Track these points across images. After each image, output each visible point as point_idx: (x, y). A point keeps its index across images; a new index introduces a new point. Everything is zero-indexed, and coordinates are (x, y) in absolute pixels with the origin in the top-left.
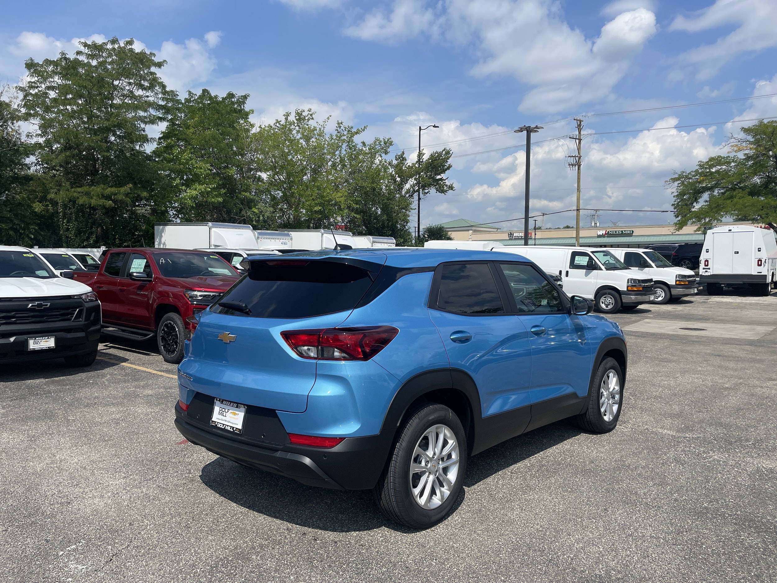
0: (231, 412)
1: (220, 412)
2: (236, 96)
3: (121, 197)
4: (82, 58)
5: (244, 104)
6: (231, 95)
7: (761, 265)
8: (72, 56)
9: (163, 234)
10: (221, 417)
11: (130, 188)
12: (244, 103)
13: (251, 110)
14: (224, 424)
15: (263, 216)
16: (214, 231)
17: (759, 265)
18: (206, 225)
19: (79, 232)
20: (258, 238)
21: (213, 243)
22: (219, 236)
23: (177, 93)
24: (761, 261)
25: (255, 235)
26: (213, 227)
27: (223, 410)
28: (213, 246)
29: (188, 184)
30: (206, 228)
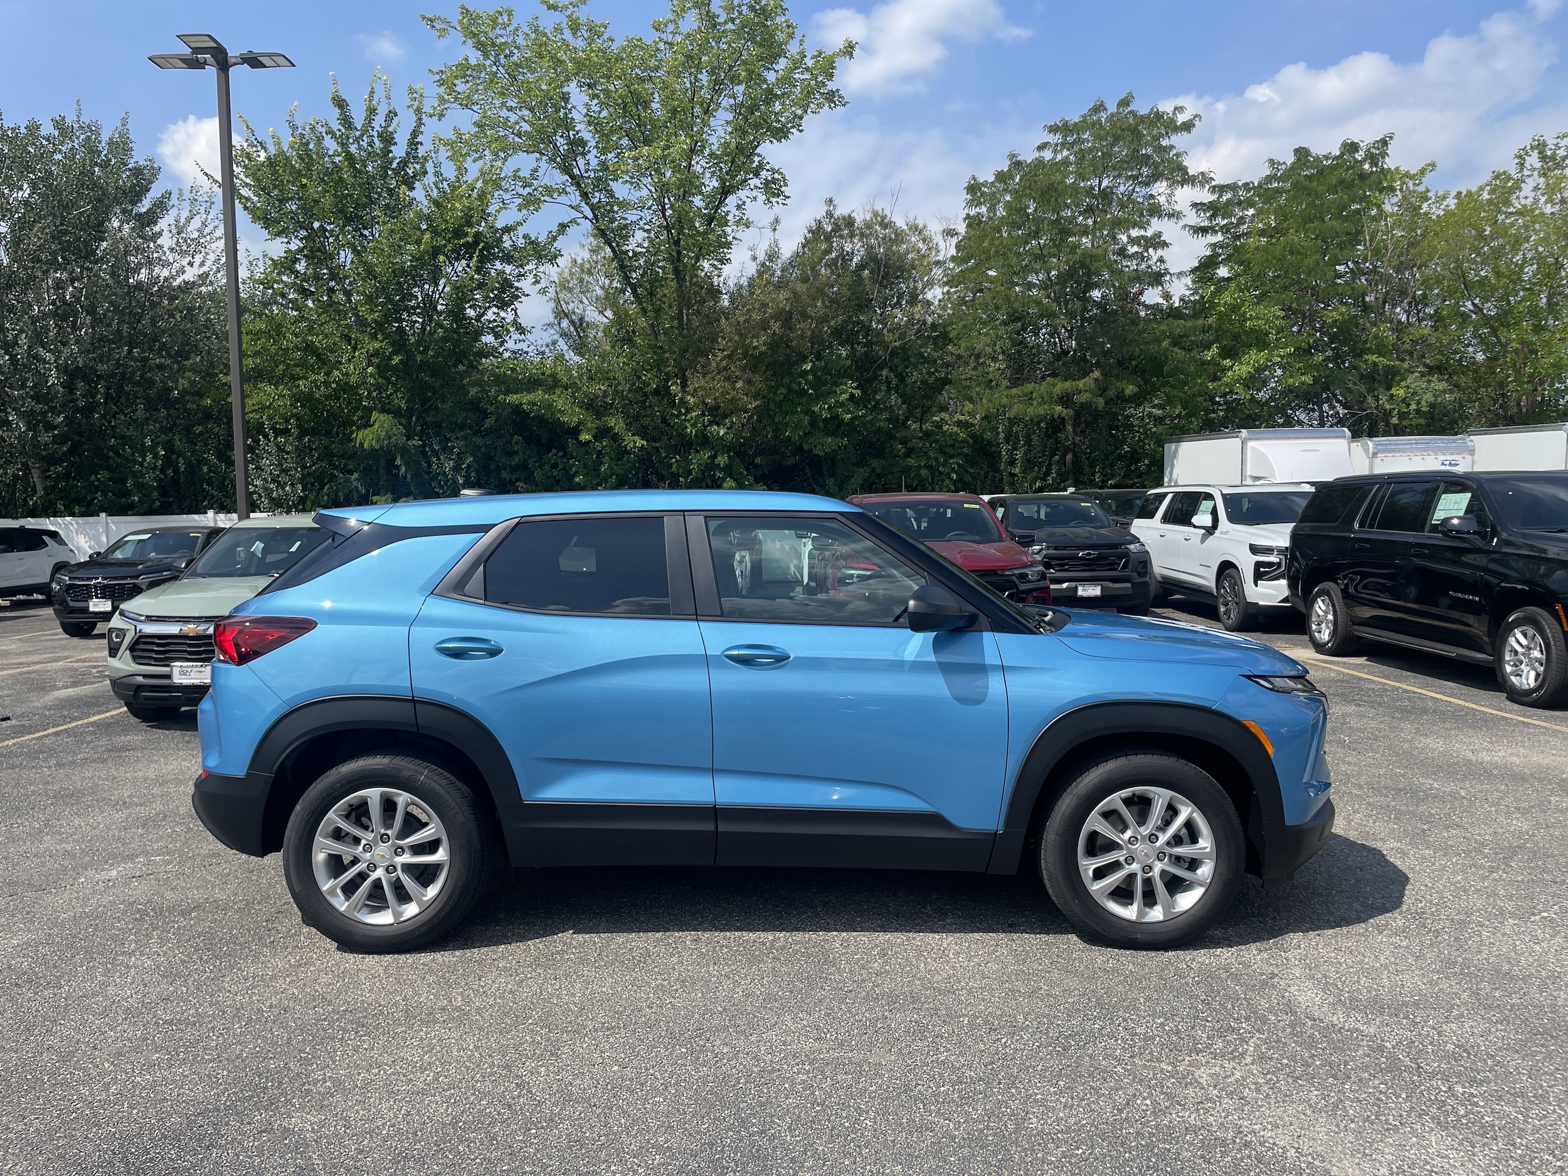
2: (1362, 145)
3: (1084, 398)
4: (1048, 155)
5: (1383, 158)
6: (1352, 147)
8: (1029, 156)
9: (1175, 462)
11: (1096, 380)
12: (1384, 154)
13: (1429, 165)
15: (1418, 403)
16: (1252, 448)
18: (1237, 437)
19: (1029, 464)
20: (1375, 454)
21: (1250, 471)
22: (1261, 457)
23: (1212, 175)
25: (1366, 451)
26: (1251, 439)
28: (1248, 478)
29: (1231, 353)
30: (1237, 442)
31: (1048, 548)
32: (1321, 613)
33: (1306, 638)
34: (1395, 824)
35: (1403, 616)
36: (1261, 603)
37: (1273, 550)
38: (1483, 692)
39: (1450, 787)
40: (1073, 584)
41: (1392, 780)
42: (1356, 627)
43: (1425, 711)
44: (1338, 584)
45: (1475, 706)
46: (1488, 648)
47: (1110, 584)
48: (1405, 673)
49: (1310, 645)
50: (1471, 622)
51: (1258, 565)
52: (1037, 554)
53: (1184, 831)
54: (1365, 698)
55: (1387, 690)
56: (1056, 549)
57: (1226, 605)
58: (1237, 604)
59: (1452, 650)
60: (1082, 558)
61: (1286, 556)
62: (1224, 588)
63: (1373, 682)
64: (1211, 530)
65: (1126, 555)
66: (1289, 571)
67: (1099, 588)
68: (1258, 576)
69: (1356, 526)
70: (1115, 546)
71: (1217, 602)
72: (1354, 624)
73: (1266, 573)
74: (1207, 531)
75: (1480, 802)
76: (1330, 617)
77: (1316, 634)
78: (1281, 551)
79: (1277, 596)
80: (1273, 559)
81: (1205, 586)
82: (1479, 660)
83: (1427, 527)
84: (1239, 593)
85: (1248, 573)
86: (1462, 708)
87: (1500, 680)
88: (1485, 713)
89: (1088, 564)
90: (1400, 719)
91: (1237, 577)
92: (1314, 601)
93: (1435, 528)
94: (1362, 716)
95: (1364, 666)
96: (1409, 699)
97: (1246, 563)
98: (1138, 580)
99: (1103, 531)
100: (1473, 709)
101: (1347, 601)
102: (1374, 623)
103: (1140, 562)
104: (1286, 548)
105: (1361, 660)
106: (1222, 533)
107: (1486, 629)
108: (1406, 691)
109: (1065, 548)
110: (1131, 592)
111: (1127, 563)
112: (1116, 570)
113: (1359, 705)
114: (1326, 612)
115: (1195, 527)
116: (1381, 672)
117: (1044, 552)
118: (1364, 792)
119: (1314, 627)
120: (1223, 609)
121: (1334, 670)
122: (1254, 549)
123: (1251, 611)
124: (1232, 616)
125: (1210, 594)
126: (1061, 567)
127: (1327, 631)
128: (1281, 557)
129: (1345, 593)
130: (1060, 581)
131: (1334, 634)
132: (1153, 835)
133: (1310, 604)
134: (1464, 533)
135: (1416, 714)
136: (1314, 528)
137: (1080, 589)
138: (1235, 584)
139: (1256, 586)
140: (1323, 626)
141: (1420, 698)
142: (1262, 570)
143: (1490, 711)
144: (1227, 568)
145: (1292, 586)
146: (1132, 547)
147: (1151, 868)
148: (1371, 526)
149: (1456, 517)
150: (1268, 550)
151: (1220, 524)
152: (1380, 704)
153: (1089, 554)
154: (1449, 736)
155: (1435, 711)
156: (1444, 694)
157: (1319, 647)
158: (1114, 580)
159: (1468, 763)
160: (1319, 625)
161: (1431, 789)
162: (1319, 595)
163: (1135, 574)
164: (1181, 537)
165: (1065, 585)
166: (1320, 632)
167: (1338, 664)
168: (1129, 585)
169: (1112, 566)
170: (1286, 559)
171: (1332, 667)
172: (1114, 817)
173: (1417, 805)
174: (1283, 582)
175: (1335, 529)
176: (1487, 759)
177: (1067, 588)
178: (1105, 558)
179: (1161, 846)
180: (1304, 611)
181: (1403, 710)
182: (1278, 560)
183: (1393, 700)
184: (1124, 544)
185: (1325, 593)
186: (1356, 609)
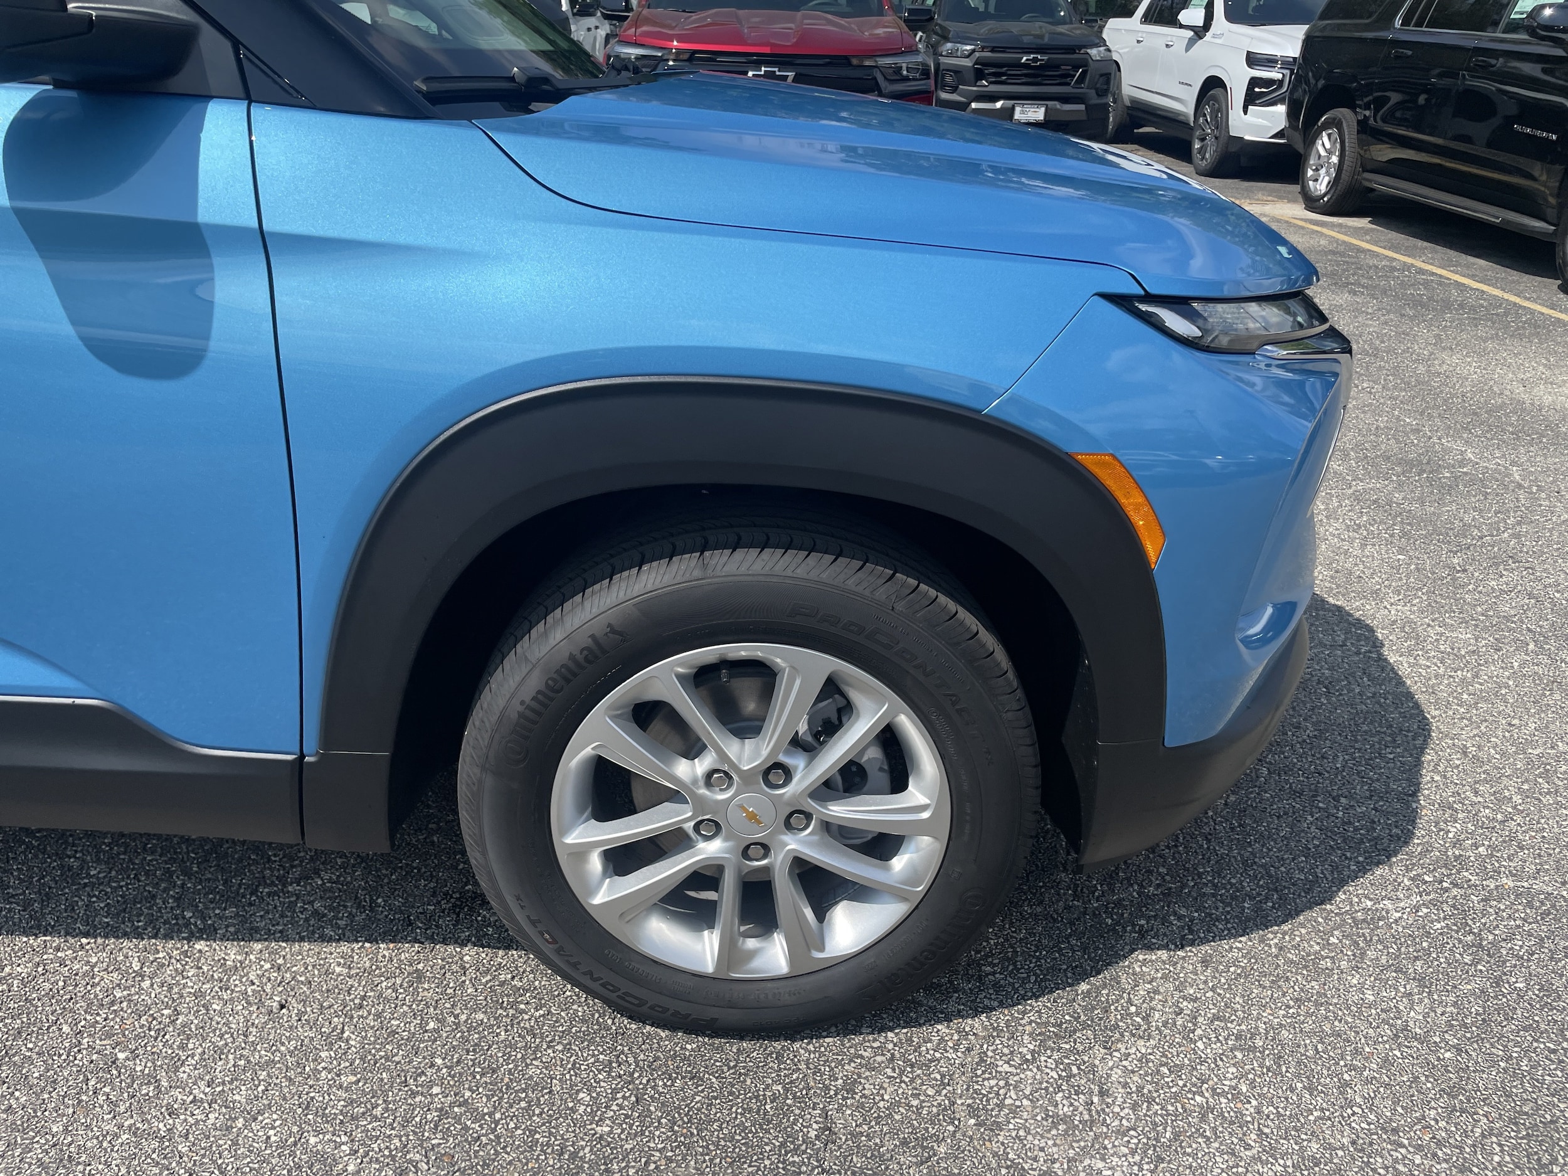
31: (983, 49)
32: (1323, 153)
33: (1297, 188)
34: (1401, 550)
35: (1436, 160)
36: (1247, 137)
37: (1276, 62)
38: (1526, 278)
39: (1494, 461)
40: (1010, 103)
41: (1398, 442)
42: (1367, 175)
43: (1447, 305)
44: (1356, 113)
45: (1517, 300)
46: (1551, 213)
47: (1057, 105)
48: (1420, 243)
49: (1301, 199)
50: (1536, 173)
51: (1254, 82)
52: (968, 57)
53: (874, 754)
54: (1364, 281)
55: (1393, 269)
56: (993, 50)
57: (1203, 140)
58: (1216, 138)
59: (1497, 214)
60: (1026, 66)
61: (1292, 71)
62: (1205, 115)
63: (1376, 255)
64: (1200, 32)
65: (1084, 63)
66: (1292, 93)
67: (1043, 110)
68: (1251, 99)
69: (1398, 23)
70: (1071, 49)
71: (1191, 136)
72: (1365, 170)
73: (1262, 94)
74: (1196, 33)
75: (1548, 497)
76: (1335, 159)
77: (1311, 183)
78: (1287, 63)
79: (1269, 128)
80: (1275, 74)
81: (1179, 113)
82: (1533, 230)
83: (1502, 25)
84: (1220, 120)
85: (1237, 92)
86: (1498, 302)
87: (1559, 261)
88: (1532, 312)
89: (1035, 74)
90: (1412, 319)
91: (1223, 101)
92: (1318, 134)
93: (1514, 26)
94: (1357, 311)
95: (1367, 232)
96: (1426, 284)
97: (1238, 78)
98: (1095, 100)
99: (1061, 29)
100: (1515, 304)
101: (1364, 137)
102: (1394, 169)
103: (1102, 75)
104: (1295, 59)
105: (1363, 223)
106: (1214, 36)
107: (1554, 184)
108: (1421, 271)
109: (1003, 50)
110: (1084, 117)
111: (1084, 73)
112: (1069, 84)
113: (1355, 293)
114: (1330, 152)
115: (1181, 26)
116: (1389, 241)
117: (977, 54)
118: (1350, 468)
119: (1310, 173)
120: (1197, 146)
121: (1326, 236)
122: (1253, 60)
123: (1233, 149)
124: (1207, 156)
125: (1185, 124)
126: (997, 80)
127: (1327, 179)
128: (1285, 71)
129: (1363, 127)
130: (993, 98)
131: (1334, 184)
132: (778, 765)
133: (1310, 140)
134: (1559, 31)
135: (1434, 309)
136: (1339, 27)
137: (1018, 109)
138: (1219, 110)
139: (1245, 112)
140: (1323, 171)
141: (1440, 284)
142: (1257, 90)
143: (1539, 308)
144: (1213, 86)
145: (1292, 115)
146: (1093, 52)
147: (766, 849)
148: (1419, 24)
149: (1551, 5)
150: (1269, 62)
151: (1214, 23)
152: (1384, 292)
153: (1035, 60)
154: (1484, 352)
155: (1462, 306)
156: (1472, 277)
157: (1311, 202)
158: (1065, 99)
159: (1519, 407)
160: (1317, 170)
161: (1462, 463)
162: (1326, 126)
163: (1093, 91)
164: (1161, 43)
165: (999, 105)
166: (1316, 180)
167: (1332, 226)
168: (1082, 107)
169: (1064, 79)
170: (1291, 74)
171: (1325, 231)
172: (657, 725)
173: (1440, 502)
174: (1281, 109)
175: (1367, 28)
176: (1548, 400)
177: (1002, 108)
178: (1057, 67)
179: (796, 797)
180: (1302, 151)
181: (1417, 303)
182: (1280, 76)
183: (1402, 285)
184: (1085, 47)
185: (1336, 123)
186: (1373, 148)
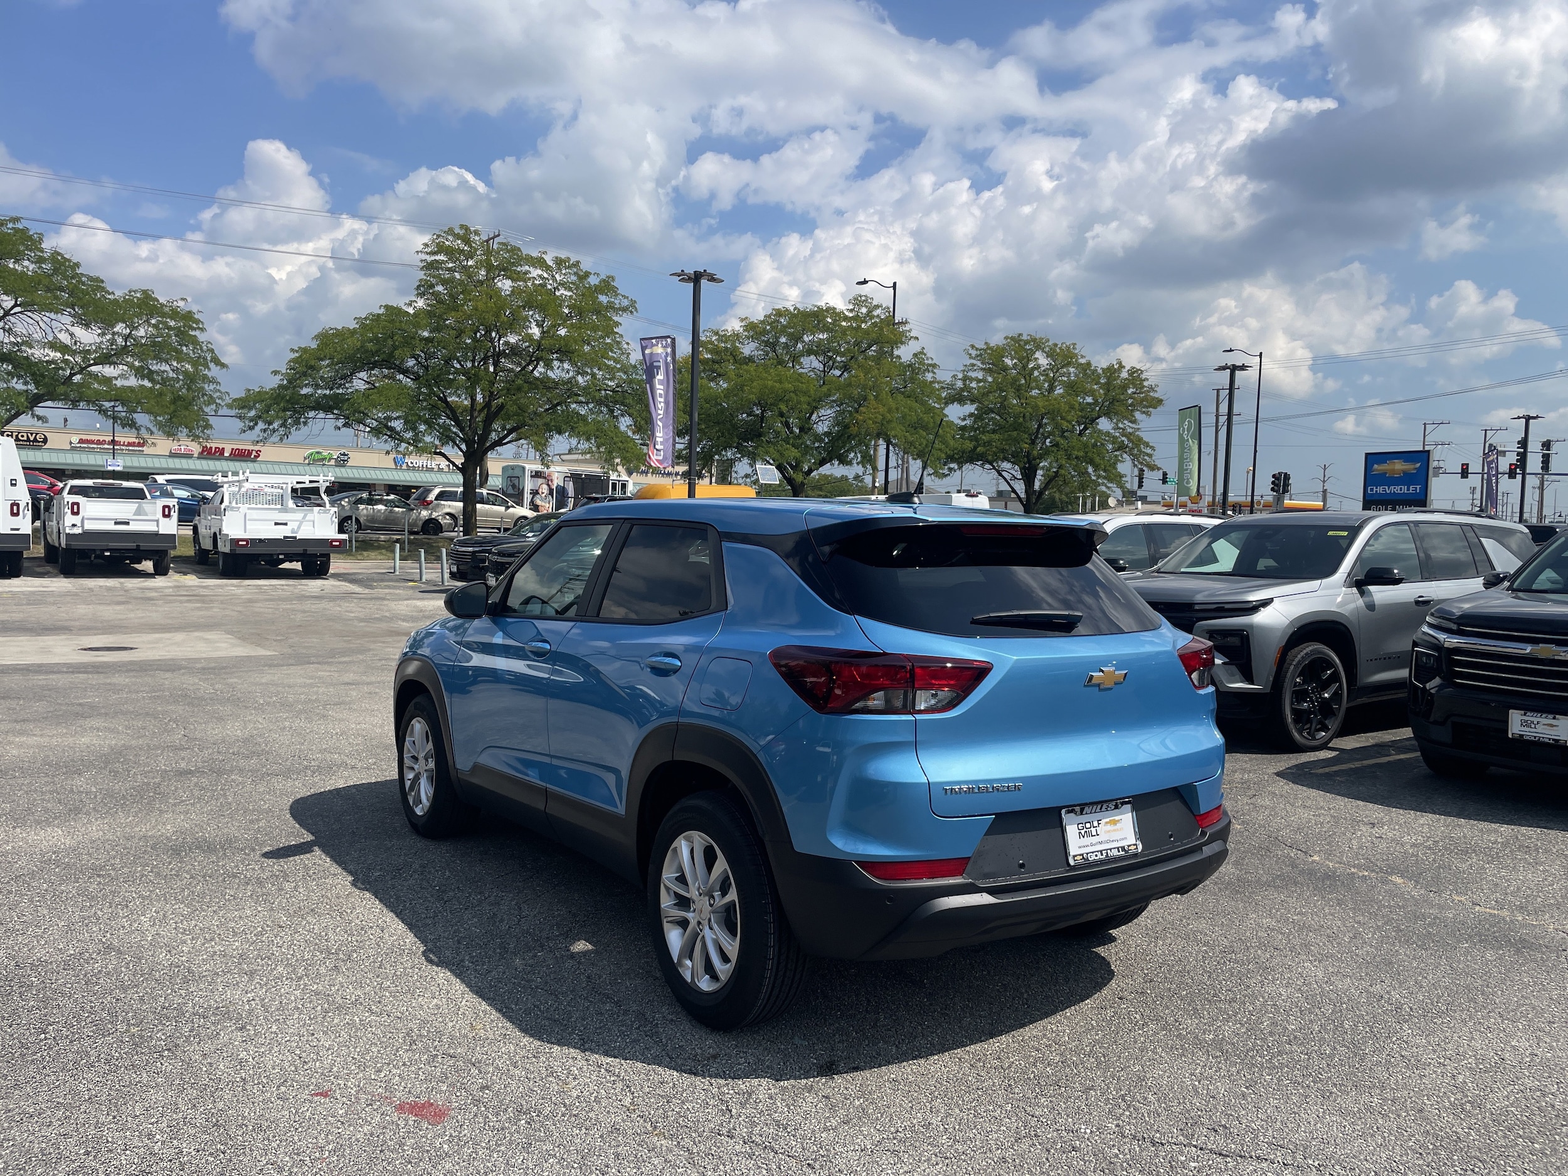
0: (1107, 823)
1: (1083, 832)
7: (17, 514)
10: (1087, 840)
14: (1101, 851)
17: (13, 514)
24: (18, 505)
27: (1088, 825)
